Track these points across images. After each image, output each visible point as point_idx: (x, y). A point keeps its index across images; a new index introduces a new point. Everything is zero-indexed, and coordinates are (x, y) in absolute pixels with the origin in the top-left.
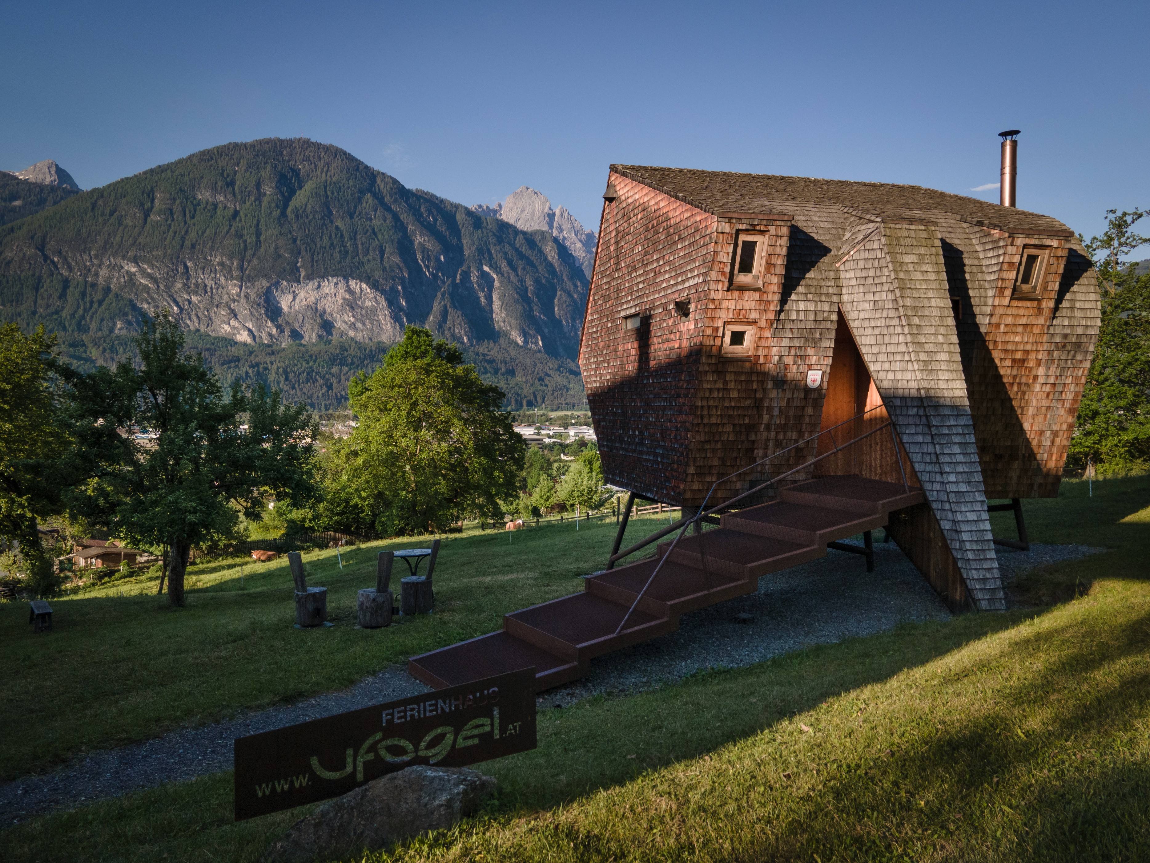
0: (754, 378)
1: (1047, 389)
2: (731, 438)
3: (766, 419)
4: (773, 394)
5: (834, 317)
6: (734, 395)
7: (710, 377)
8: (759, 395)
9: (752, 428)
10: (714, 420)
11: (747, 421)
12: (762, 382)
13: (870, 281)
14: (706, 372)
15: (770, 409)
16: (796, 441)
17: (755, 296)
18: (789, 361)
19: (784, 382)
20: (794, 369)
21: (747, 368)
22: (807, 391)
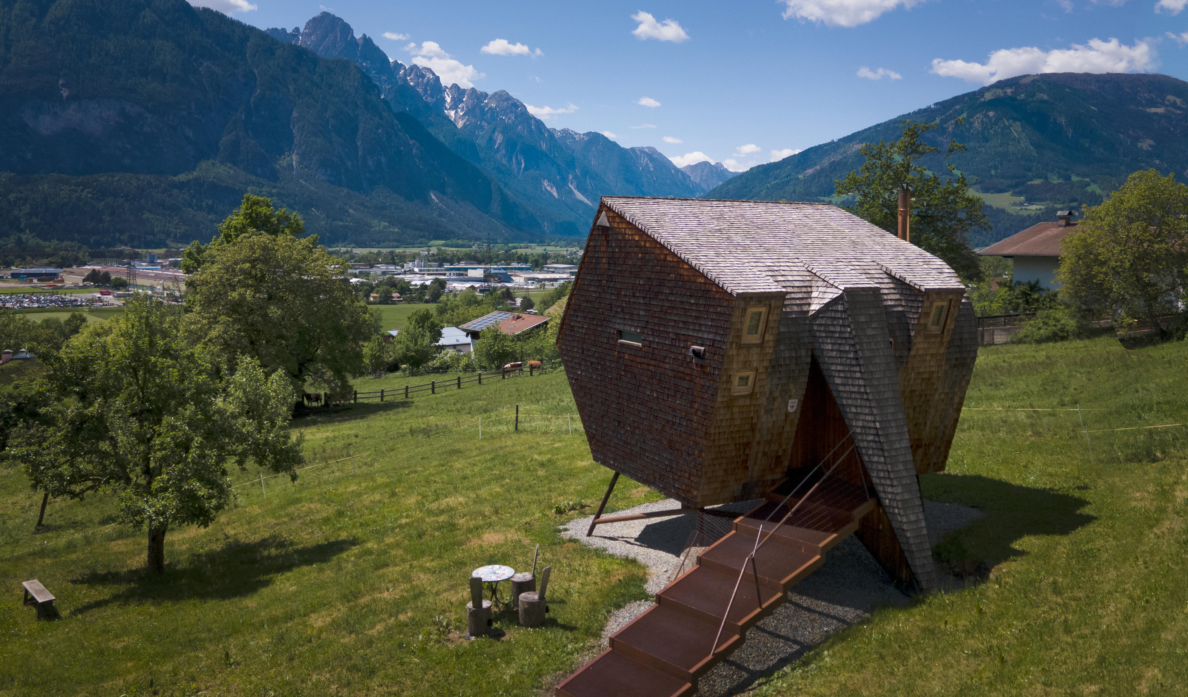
0: (752, 409)
1: (942, 397)
2: (733, 454)
3: (757, 437)
4: (764, 419)
5: (809, 360)
6: (738, 422)
7: (722, 411)
8: (754, 421)
9: (747, 445)
10: (722, 442)
11: (745, 440)
12: (757, 411)
13: (836, 335)
14: (720, 408)
15: (761, 429)
16: (777, 451)
17: (757, 350)
18: (776, 394)
19: (772, 410)
20: (779, 400)
21: (748, 402)
22: (787, 414)
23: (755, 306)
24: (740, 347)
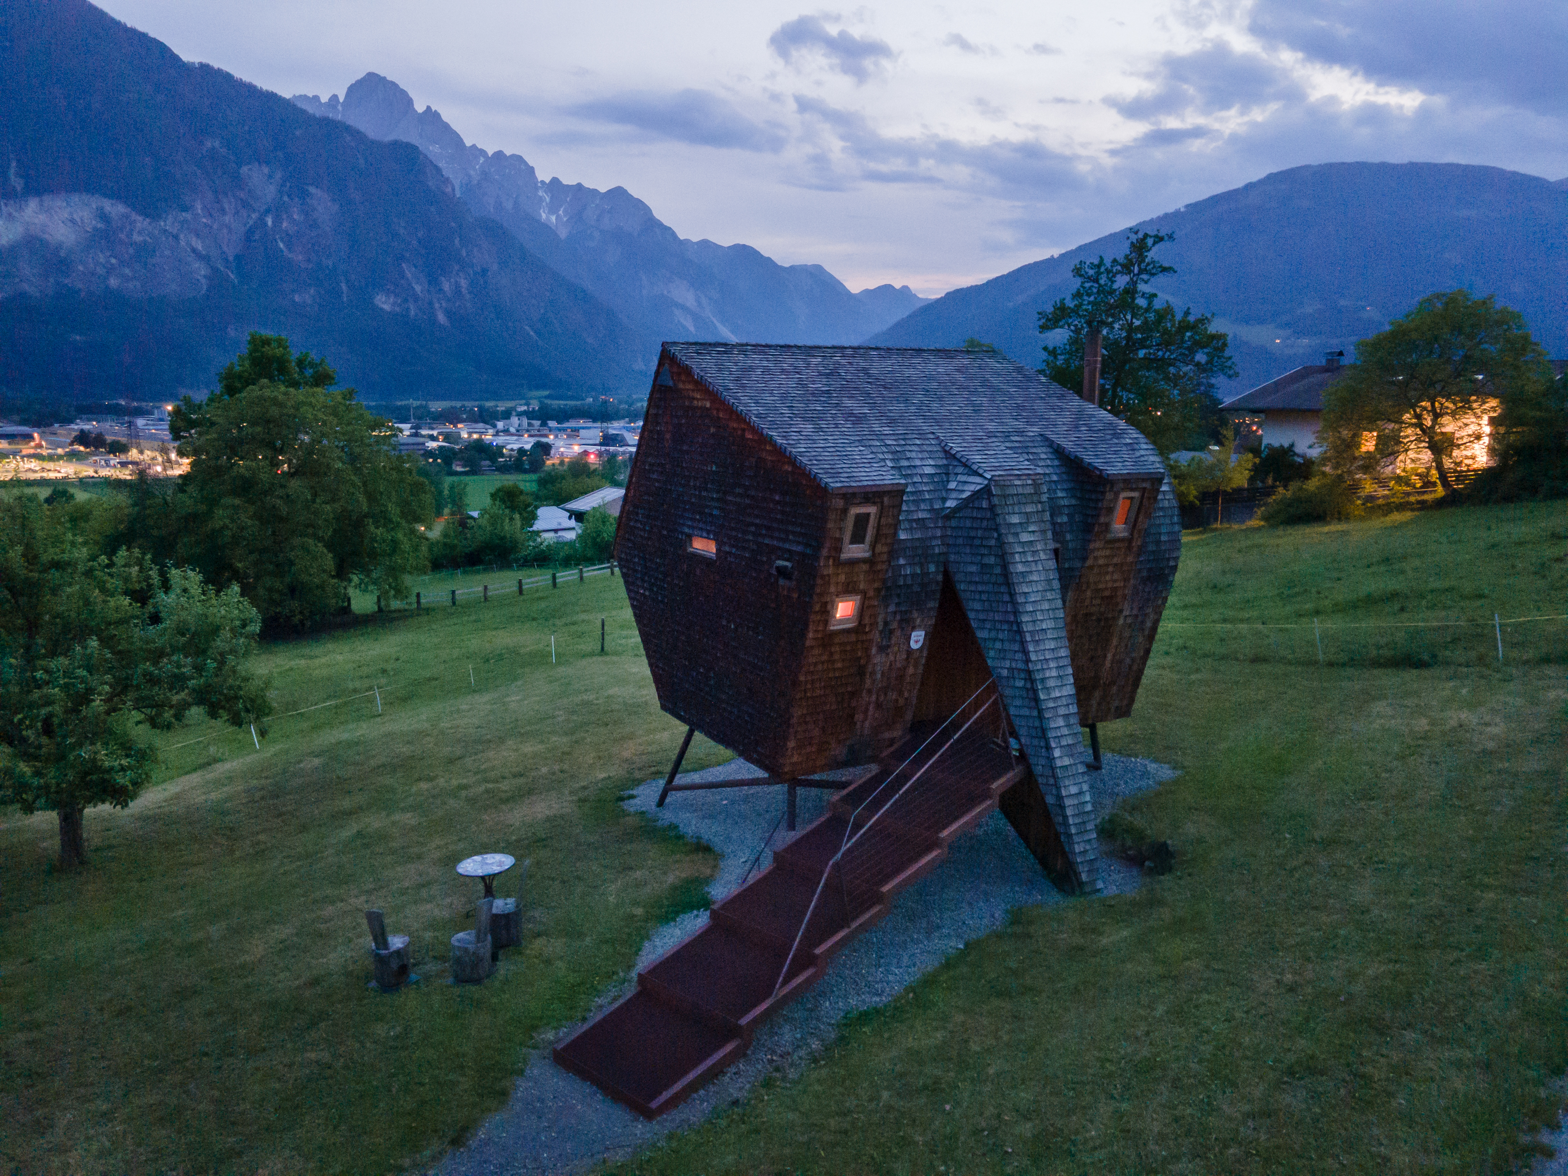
0: (859, 647)
1: (1129, 621)
2: (834, 707)
3: (868, 682)
4: (877, 660)
5: (940, 578)
6: (839, 665)
7: (816, 652)
8: (862, 662)
9: (854, 694)
10: (818, 692)
11: (849, 689)
12: (867, 650)
13: (977, 542)
14: (812, 647)
15: (873, 673)
16: (897, 700)
17: (865, 567)
18: (895, 625)
19: (888, 646)
20: (898, 633)
21: (853, 638)
22: (910, 652)
23: (859, 504)
24: (838, 563)
